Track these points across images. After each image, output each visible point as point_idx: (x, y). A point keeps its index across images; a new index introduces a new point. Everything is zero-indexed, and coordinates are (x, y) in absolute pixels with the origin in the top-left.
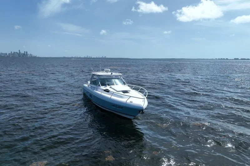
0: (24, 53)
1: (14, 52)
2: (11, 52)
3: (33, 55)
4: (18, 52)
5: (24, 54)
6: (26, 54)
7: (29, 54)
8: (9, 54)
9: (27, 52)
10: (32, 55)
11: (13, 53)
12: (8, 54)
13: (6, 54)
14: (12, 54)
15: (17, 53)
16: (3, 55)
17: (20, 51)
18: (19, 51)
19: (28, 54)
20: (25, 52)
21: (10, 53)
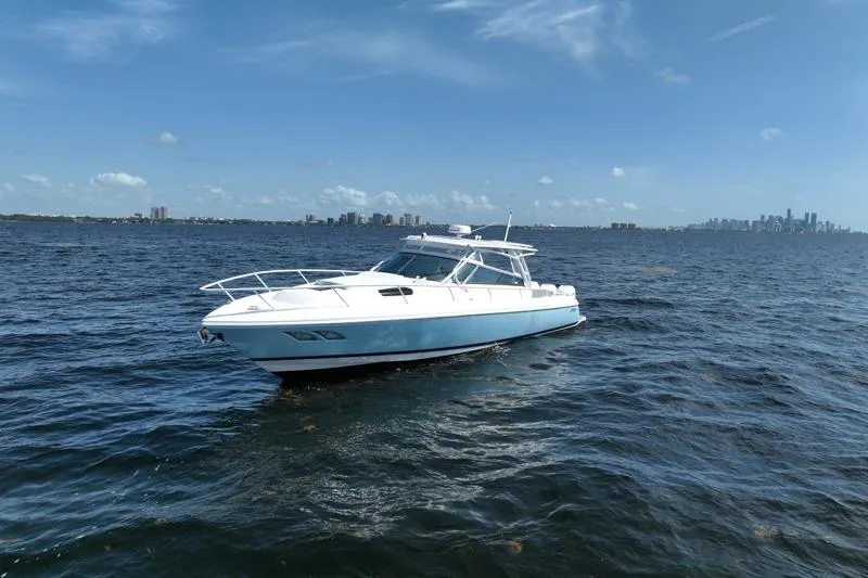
0: (802, 217)
1: (771, 217)
2: (763, 217)
3: (836, 227)
4: (785, 216)
5: (804, 223)
6: (810, 221)
7: (820, 223)
8: (755, 222)
9: (814, 216)
10: (833, 226)
11: (767, 218)
12: (750, 224)
13: (747, 222)
14: (763, 222)
15: (780, 219)
16: (735, 228)
17: (792, 213)
18: (789, 211)
19: (817, 221)
20: (807, 215)
21: (758, 218)
